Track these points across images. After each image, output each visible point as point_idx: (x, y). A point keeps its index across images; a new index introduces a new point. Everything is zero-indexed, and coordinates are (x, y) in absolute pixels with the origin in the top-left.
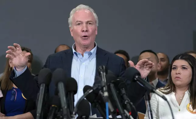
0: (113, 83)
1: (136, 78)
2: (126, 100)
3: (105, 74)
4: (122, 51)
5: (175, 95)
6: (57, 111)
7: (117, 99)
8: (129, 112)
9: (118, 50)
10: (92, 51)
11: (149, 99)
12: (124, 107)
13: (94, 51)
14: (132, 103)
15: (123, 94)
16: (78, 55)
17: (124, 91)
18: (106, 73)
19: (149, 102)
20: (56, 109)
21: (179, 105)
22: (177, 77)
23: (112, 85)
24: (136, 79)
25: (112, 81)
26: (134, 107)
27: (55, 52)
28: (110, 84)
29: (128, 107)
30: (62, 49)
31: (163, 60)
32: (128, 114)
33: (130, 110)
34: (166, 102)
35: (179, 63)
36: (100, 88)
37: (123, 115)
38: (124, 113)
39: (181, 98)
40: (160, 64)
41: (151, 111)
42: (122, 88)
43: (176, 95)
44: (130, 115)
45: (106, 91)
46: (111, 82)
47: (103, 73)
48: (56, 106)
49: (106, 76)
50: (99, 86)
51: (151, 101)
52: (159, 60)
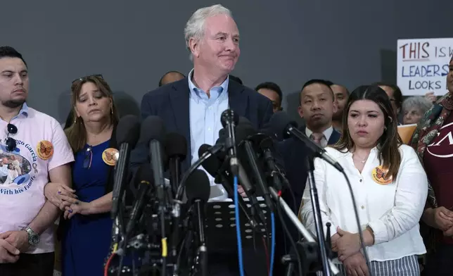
0: (250, 140)
1: (289, 131)
2: (272, 170)
3: (233, 125)
4: (270, 83)
5: (353, 157)
6: (150, 191)
7: (256, 168)
8: (277, 191)
9: (263, 81)
10: (223, 86)
11: (312, 168)
12: (270, 182)
13: (225, 85)
14: (283, 175)
15: (268, 159)
16: (200, 95)
17: (269, 155)
18: (236, 123)
19: (312, 175)
20: (149, 187)
21: (360, 173)
22: (361, 132)
23: (248, 144)
24: (288, 133)
25: (249, 137)
26: (287, 181)
27: (160, 84)
28: (244, 143)
29: (277, 181)
30: (171, 78)
31: (340, 96)
32: (276, 195)
33: (280, 188)
34: (341, 173)
35: (363, 105)
36: (224, 150)
37: (267, 197)
38: (270, 193)
39: (363, 162)
40: (337, 103)
41: (315, 190)
42: (266, 148)
43: (355, 157)
44: (279, 197)
45: (234, 156)
46: (246, 139)
47: (231, 123)
48: (148, 183)
49: (234, 128)
50: (223, 147)
51: (314, 172)
52: (335, 97)
